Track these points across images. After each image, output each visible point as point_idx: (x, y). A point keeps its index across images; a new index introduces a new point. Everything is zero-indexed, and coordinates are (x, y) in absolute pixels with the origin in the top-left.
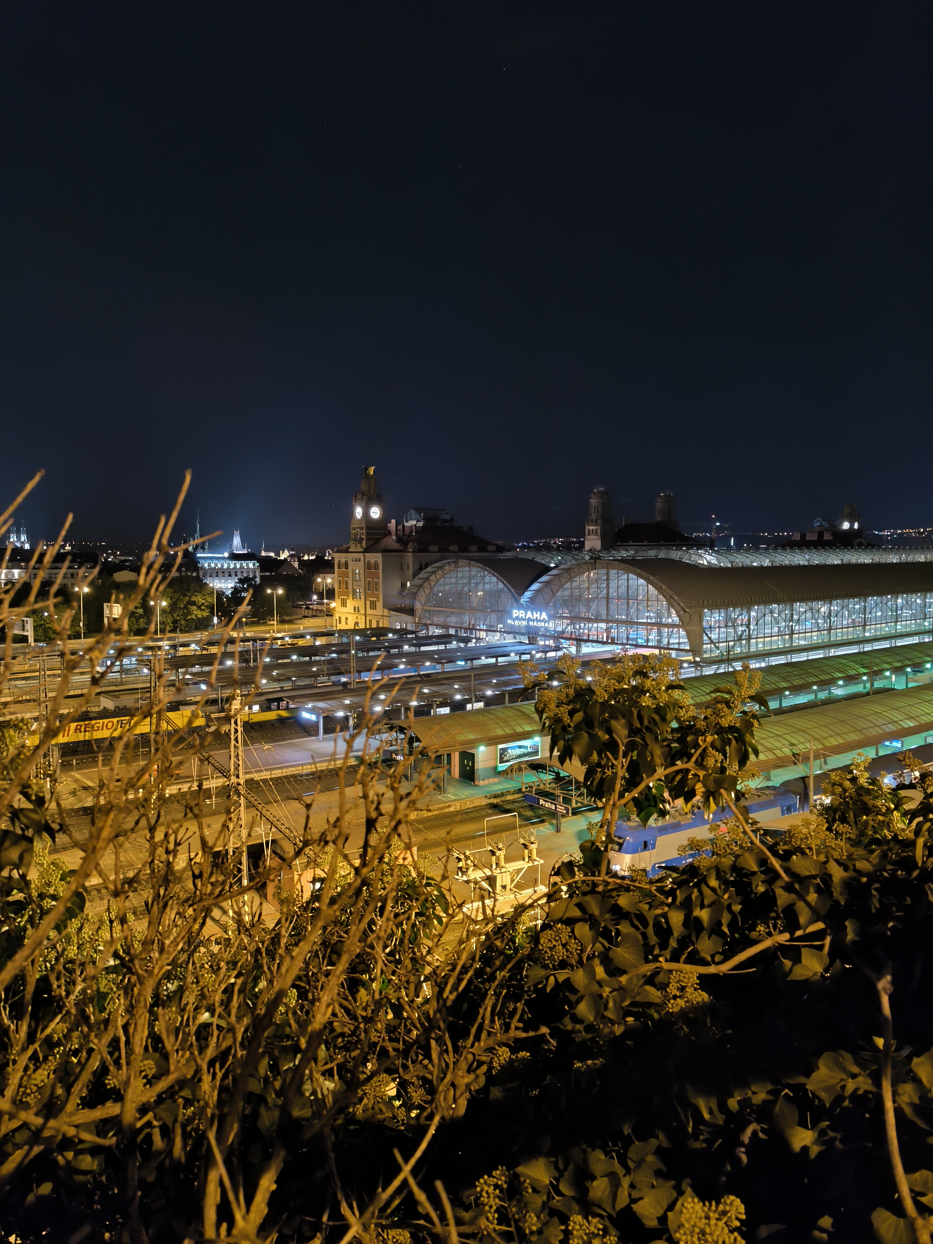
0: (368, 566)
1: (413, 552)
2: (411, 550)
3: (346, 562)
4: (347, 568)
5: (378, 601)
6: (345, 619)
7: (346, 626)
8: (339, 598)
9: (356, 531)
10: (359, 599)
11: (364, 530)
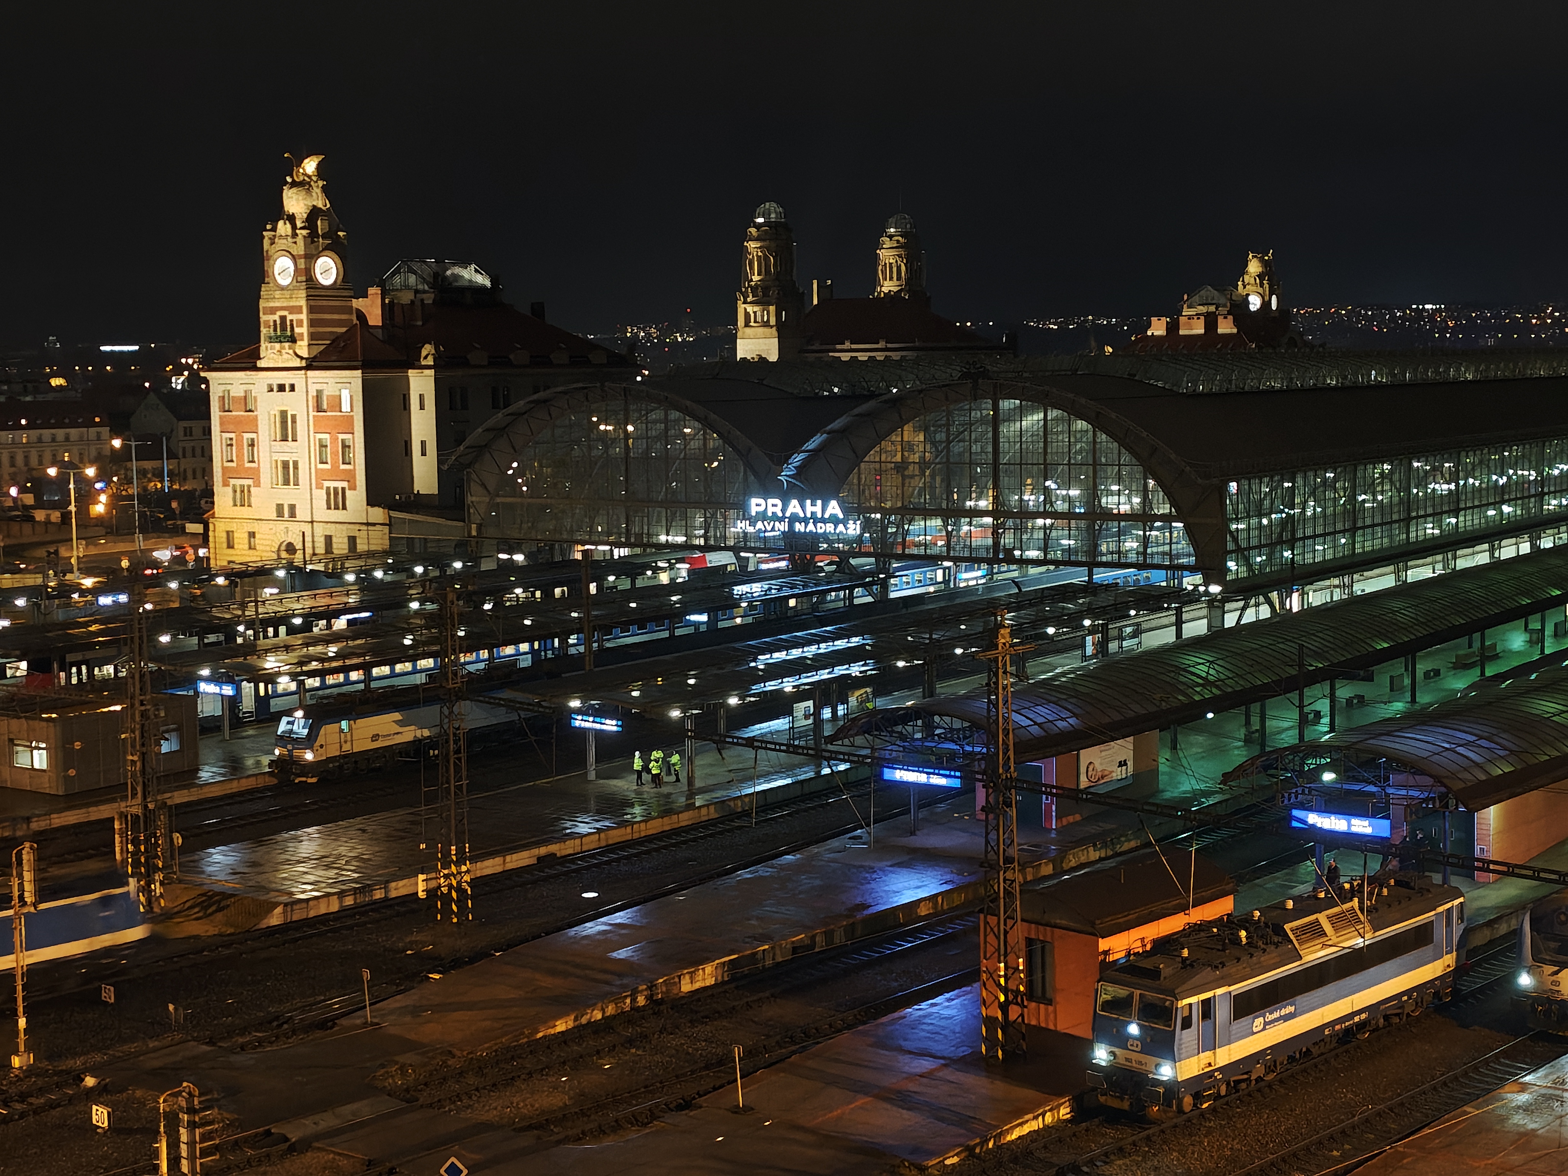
0: (319, 403)
1: (436, 367)
4: (250, 408)
5: (353, 488)
6: (246, 535)
7: (251, 552)
8: (226, 484)
9: (276, 317)
10: (292, 486)
11: (302, 313)
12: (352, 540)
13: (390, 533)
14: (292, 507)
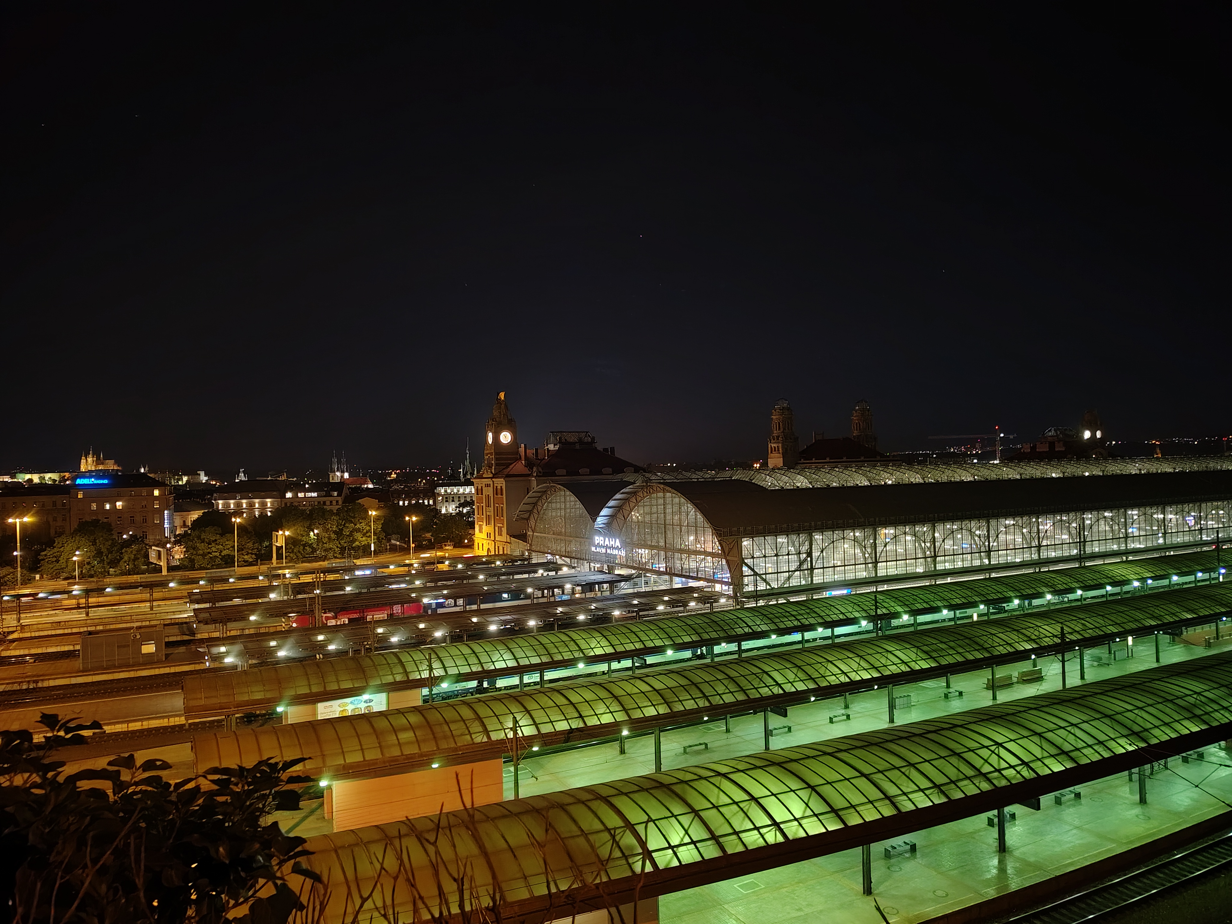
0: (496, 492)
1: (535, 477)
2: (535, 475)
3: (482, 487)
4: (482, 493)
5: (504, 527)
6: (482, 545)
7: (482, 551)
10: (490, 525)
11: (493, 455)
12: (503, 548)
13: (511, 547)
14: (490, 534)
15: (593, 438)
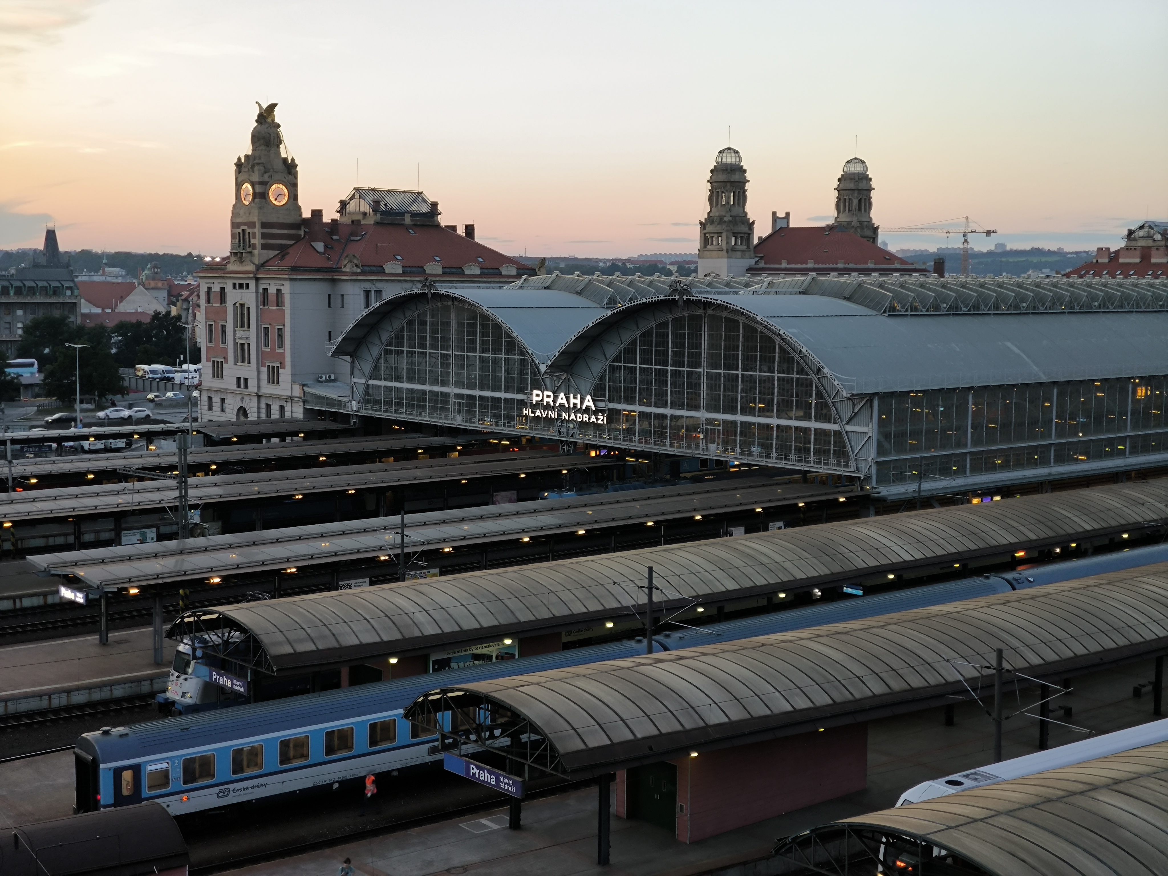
0: (264, 298)
1: (352, 273)
2: (348, 270)
3: (223, 289)
4: (223, 300)
5: (284, 368)
6: (219, 400)
7: (223, 414)
8: (208, 360)
9: (240, 231)
10: (246, 364)
11: (255, 228)
12: (282, 408)
13: (304, 405)
14: (246, 380)
15: (434, 205)
